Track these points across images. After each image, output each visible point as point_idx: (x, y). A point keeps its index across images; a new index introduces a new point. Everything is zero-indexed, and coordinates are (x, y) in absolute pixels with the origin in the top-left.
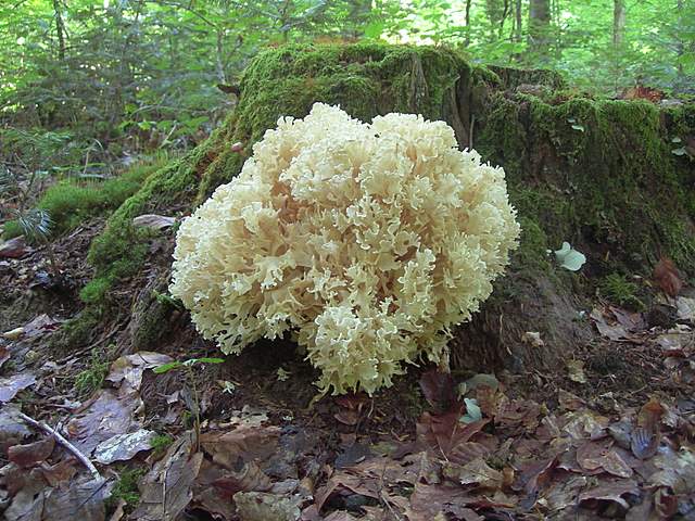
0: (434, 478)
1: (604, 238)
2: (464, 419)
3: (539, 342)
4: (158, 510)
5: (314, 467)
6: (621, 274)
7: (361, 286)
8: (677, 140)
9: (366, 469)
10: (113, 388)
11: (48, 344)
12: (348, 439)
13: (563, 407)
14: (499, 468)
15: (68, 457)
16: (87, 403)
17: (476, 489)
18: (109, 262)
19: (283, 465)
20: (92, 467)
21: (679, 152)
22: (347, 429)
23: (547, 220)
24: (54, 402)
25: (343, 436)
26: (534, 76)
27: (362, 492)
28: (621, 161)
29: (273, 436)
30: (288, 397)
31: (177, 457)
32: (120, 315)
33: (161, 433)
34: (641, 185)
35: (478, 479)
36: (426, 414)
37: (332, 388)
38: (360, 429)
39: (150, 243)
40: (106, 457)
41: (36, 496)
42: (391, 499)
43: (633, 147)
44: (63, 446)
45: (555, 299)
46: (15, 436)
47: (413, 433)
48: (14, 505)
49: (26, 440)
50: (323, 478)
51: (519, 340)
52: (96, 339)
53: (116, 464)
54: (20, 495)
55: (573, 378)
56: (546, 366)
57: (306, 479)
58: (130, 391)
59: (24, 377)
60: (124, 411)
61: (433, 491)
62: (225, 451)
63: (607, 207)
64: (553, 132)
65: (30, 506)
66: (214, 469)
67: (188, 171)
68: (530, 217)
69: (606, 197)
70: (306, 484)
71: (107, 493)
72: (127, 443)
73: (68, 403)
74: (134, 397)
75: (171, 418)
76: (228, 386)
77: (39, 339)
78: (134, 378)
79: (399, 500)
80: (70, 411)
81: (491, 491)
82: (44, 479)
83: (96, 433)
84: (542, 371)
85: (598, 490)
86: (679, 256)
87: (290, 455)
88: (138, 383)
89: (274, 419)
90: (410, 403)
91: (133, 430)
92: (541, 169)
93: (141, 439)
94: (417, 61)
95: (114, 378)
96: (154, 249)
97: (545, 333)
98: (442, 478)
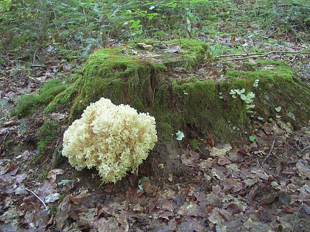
0: (127, 209)
1: (194, 126)
2: (138, 191)
3: (163, 167)
4: (61, 218)
5: (99, 204)
6: (197, 139)
7: (111, 158)
8: (221, 94)
9: (111, 205)
10: (49, 180)
11: (29, 162)
12: (108, 196)
13: (164, 188)
14: (143, 206)
15: (39, 201)
16: (42, 184)
17: (137, 212)
18: (45, 136)
19: (91, 204)
20: (44, 204)
21: (221, 98)
22: (108, 194)
23: (174, 123)
24: (33, 183)
25: (107, 196)
26: (181, 63)
27: (109, 213)
28: (201, 102)
29: (89, 196)
30: (94, 183)
31: (65, 204)
32: (49, 154)
33: (61, 194)
34: (208, 108)
35: (137, 209)
36: (130, 188)
37: (105, 182)
38: (111, 194)
39: (57, 129)
40: (48, 201)
41: (31, 212)
42: (115, 215)
43: (205, 97)
44: (37, 198)
45: (171, 151)
46: (24, 194)
47: (125, 194)
48: (26, 215)
49: (27, 196)
50: (100, 208)
51: (157, 166)
52: (43, 161)
53: (50, 203)
54: (27, 212)
55: (169, 179)
56: (163, 175)
57: (96, 208)
58: (53, 181)
59: (24, 175)
60: (52, 187)
61: (126, 212)
62: (77, 201)
63: (195, 117)
64: (178, 94)
65: (30, 215)
66: (74, 206)
67: (68, 97)
68: (169, 123)
69: (195, 114)
70: (96, 210)
71: (49, 213)
72: (53, 197)
73: (37, 184)
74: (54, 183)
75: (64, 189)
76: (79, 180)
77: (27, 160)
78: (54, 177)
79: (117, 215)
80: (37, 186)
81: (141, 212)
82: (33, 208)
83: (45, 193)
84: (161, 177)
85: (163, 215)
86: (217, 132)
87: (93, 201)
88: (55, 178)
89: (90, 191)
90: (125, 185)
91: (54, 193)
92: (175, 104)
93: (56, 196)
94: (136, 72)
95: (49, 177)
96: (58, 132)
97: (165, 164)
98: (129, 208)
